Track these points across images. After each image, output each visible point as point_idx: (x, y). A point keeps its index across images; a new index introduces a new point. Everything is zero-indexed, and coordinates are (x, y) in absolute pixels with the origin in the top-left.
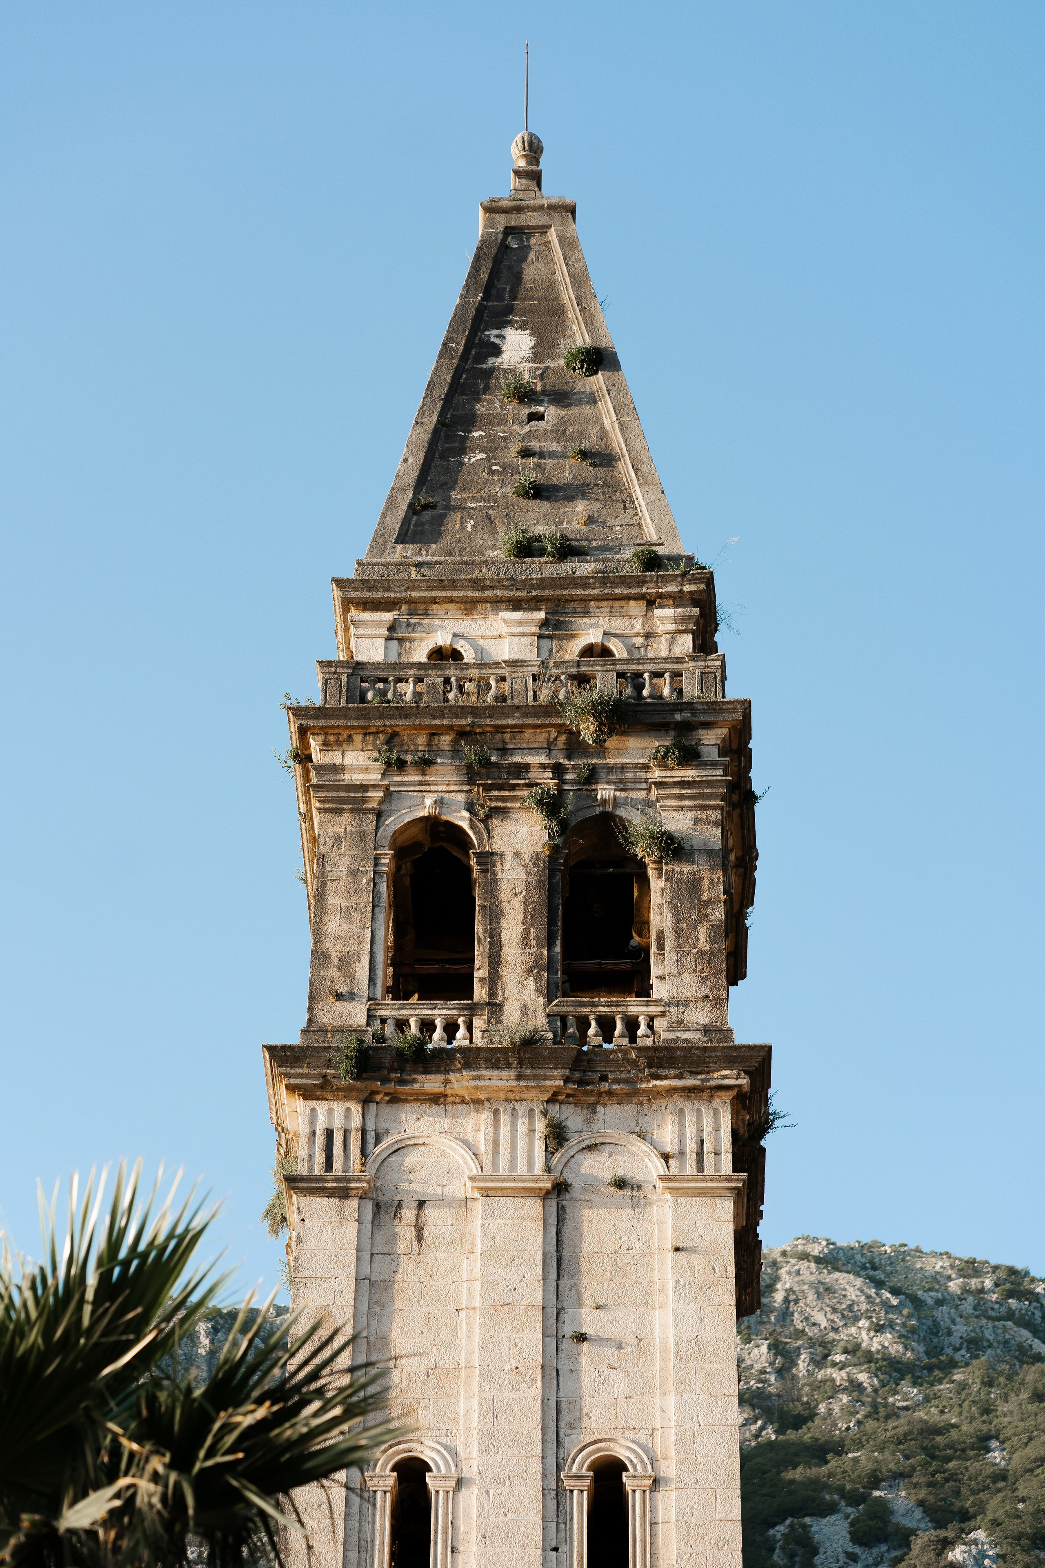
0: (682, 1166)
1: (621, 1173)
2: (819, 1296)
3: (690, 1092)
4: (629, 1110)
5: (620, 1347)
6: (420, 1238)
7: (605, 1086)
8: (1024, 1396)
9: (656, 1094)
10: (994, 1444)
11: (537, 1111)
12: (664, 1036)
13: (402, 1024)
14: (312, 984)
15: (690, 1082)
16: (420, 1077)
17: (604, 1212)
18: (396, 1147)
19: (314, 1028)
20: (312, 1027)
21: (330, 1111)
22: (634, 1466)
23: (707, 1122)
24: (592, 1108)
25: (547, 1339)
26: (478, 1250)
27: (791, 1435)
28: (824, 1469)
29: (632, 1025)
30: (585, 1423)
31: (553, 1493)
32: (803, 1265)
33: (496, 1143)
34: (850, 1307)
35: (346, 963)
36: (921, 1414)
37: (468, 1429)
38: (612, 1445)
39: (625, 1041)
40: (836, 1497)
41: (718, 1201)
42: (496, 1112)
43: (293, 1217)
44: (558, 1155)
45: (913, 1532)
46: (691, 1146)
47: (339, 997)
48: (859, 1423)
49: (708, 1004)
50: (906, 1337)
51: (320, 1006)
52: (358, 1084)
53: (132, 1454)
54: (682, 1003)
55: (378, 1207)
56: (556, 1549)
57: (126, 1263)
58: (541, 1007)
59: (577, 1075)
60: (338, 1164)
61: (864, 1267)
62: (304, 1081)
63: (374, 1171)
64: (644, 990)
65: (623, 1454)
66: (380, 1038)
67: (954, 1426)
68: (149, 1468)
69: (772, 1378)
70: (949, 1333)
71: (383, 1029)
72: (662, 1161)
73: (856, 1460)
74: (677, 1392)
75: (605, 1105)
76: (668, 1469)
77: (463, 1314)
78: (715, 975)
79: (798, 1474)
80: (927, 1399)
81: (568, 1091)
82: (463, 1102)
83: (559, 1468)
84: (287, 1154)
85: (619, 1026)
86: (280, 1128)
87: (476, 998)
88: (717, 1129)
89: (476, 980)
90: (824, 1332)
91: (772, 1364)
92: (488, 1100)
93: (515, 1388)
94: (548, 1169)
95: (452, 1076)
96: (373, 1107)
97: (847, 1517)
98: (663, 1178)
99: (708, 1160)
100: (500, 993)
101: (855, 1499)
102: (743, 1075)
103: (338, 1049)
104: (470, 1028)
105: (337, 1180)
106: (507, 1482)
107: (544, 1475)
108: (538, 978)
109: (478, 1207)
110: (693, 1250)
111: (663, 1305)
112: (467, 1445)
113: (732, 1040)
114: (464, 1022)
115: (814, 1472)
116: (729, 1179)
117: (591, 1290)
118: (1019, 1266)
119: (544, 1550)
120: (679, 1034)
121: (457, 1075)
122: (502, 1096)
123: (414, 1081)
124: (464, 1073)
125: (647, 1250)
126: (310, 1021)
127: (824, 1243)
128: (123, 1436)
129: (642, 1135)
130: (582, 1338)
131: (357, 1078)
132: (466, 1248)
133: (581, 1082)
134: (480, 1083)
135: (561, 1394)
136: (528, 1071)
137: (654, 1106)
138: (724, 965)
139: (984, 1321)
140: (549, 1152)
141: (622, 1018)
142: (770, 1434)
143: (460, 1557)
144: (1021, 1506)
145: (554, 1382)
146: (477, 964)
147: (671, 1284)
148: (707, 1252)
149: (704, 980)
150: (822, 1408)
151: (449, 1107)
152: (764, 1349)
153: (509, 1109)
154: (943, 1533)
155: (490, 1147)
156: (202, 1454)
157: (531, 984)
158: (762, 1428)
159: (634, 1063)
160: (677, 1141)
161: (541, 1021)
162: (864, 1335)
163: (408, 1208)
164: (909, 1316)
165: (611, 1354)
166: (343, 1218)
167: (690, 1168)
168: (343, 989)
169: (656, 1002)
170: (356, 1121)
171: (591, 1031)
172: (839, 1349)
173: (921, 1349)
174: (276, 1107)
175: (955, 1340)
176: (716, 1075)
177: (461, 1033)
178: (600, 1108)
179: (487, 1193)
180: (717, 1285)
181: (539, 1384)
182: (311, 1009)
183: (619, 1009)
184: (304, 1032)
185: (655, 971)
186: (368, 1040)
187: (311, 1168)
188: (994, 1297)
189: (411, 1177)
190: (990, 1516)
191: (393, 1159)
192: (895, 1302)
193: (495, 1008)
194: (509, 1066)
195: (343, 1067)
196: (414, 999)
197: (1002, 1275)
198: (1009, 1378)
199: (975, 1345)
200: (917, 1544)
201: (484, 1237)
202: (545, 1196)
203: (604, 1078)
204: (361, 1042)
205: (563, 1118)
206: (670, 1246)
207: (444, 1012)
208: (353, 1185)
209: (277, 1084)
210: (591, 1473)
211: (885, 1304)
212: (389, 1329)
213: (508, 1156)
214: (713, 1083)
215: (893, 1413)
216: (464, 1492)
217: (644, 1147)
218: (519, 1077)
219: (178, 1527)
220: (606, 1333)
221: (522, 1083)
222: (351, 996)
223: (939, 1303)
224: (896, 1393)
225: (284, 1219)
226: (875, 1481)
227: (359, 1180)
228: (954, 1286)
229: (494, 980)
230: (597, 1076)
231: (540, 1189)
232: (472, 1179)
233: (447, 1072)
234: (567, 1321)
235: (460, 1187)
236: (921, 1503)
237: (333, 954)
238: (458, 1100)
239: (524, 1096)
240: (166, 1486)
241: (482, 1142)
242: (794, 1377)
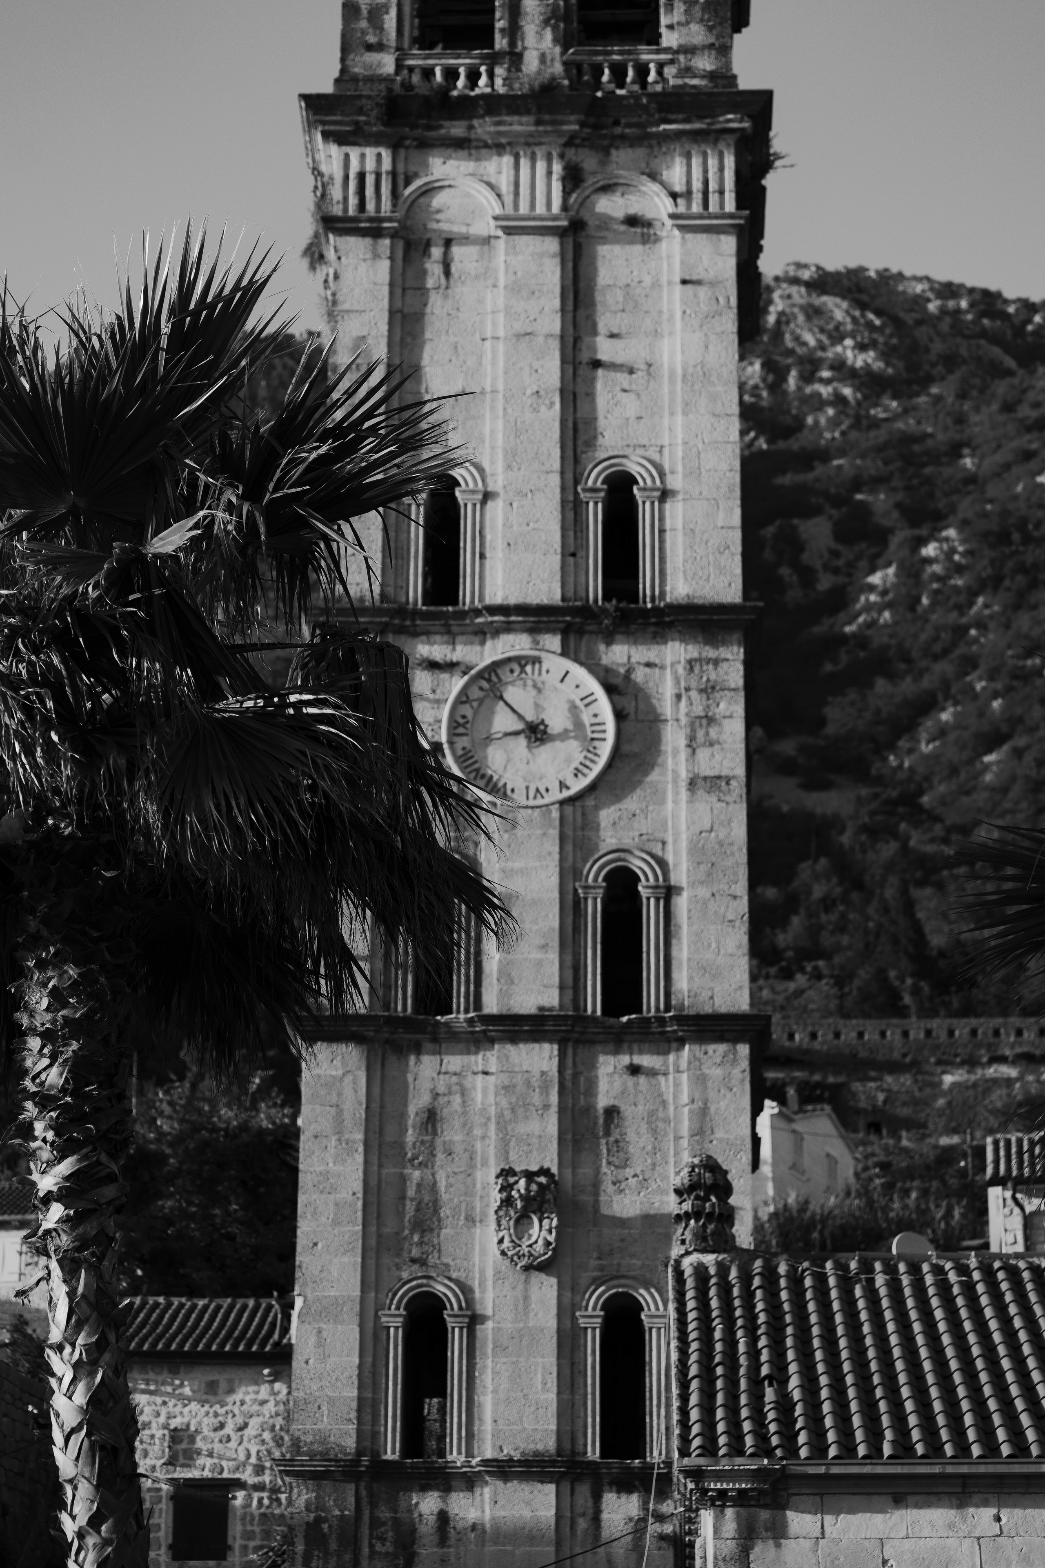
0: (689, 205)
1: (632, 211)
2: (809, 318)
3: (697, 136)
4: (640, 153)
5: (631, 371)
6: (447, 273)
7: (618, 130)
8: (995, 407)
9: (667, 137)
10: (966, 451)
11: (555, 154)
12: (672, 82)
13: (428, 73)
14: (343, 36)
15: (697, 126)
16: (446, 123)
17: (617, 249)
18: (424, 189)
19: (346, 77)
20: (345, 77)
21: (363, 156)
22: (644, 480)
23: (712, 163)
24: (606, 151)
25: (566, 366)
26: (502, 283)
27: (781, 445)
28: (811, 476)
29: (642, 71)
30: (600, 441)
31: (571, 505)
32: (794, 290)
33: (517, 184)
34: (837, 328)
35: (376, 15)
36: (900, 425)
37: (493, 448)
38: (624, 461)
39: (636, 88)
40: (821, 500)
41: (723, 237)
42: (517, 157)
43: (331, 255)
44: (574, 196)
45: (890, 531)
46: (697, 185)
47: (370, 48)
48: (843, 433)
49: (713, 52)
50: (886, 355)
51: (352, 56)
52: (389, 130)
53: (207, 486)
54: (688, 50)
55: (409, 246)
56: (573, 555)
57: (196, 313)
58: (558, 57)
59: (592, 120)
60: (370, 206)
61: (849, 291)
62: (337, 128)
63: (403, 212)
64: (654, 39)
65: (634, 468)
66: (407, 86)
67: (931, 436)
68: (224, 499)
69: (765, 394)
70: (927, 350)
71: (410, 77)
72: (671, 200)
73: (840, 467)
74: (685, 413)
75: (617, 148)
76: (674, 482)
77: (488, 344)
78: (721, 24)
79: (787, 479)
80: (906, 411)
81: (584, 135)
82: (486, 146)
83: (576, 482)
84: (323, 195)
85: (631, 73)
86: (316, 171)
87: (497, 47)
88: (721, 169)
89: (497, 31)
90: (812, 351)
91: (764, 380)
92: (510, 144)
93: (536, 410)
94: (565, 208)
95: (475, 122)
96: (402, 152)
97: (830, 517)
98: (672, 216)
99: (713, 199)
100: (519, 43)
101: (838, 501)
102: (746, 118)
103: (369, 97)
104: (491, 75)
105: (371, 220)
106: (529, 495)
107: (563, 489)
108: (555, 29)
109: (502, 244)
110: (698, 283)
111: (671, 333)
112: (492, 462)
113: (736, 86)
114: (487, 71)
115: (801, 478)
116: (731, 216)
117: (605, 322)
118: (993, 287)
119: (563, 555)
120: (687, 81)
121: (481, 121)
122: (522, 140)
123: (441, 127)
124: (487, 119)
125: (656, 285)
126: (343, 71)
127: (813, 269)
128: (199, 471)
129: (653, 176)
130: (597, 364)
131: (386, 125)
132: (490, 282)
133: (596, 127)
134: (502, 128)
135: (579, 415)
136: (547, 117)
137: (664, 149)
138: (729, 15)
139: (959, 340)
140: (566, 193)
141: (634, 67)
142: (762, 444)
143: (488, 563)
144: (989, 507)
145: (571, 404)
146: (498, 15)
147: (678, 314)
148: (713, 284)
149: (710, 29)
150: (810, 420)
151: (473, 152)
152: (757, 366)
153: (529, 152)
154: (917, 532)
155: (512, 188)
156: (271, 487)
157: (548, 34)
158: (756, 438)
159: (645, 108)
160: (684, 180)
161: (558, 68)
162: (849, 354)
163: (436, 245)
164: (891, 336)
165: (622, 378)
166: (376, 256)
167: (696, 208)
168: (372, 39)
169: (667, 50)
170: (387, 164)
171: (605, 78)
172: (826, 365)
173: (901, 365)
174: (311, 151)
175: (933, 357)
176: (721, 119)
177: (483, 81)
178: (614, 152)
179: (509, 231)
180: (720, 315)
181: (558, 406)
182: (343, 60)
183: (631, 57)
184: (337, 81)
185: (664, 20)
186: (397, 87)
187: (346, 209)
188: (970, 317)
189: (439, 216)
190: (961, 515)
191: (422, 200)
192: (878, 322)
193: (515, 58)
194: (528, 112)
195: (374, 113)
196: (438, 50)
197: (977, 296)
198: (982, 391)
199: (951, 361)
200: (895, 541)
201: (507, 271)
202: (561, 233)
203: (617, 123)
204: (390, 90)
205: (579, 159)
206: (677, 279)
207: (468, 61)
208: (386, 225)
209: (313, 131)
210: (605, 487)
211: (870, 325)
212: (420, 358)
213: (528, 198)
214: (718, 126)
215: (875, 424)
216: (490, 504)
217: (655, 187)
218: (538, 123)
219: (250, 551)
220: (619, 360)
221: (541, 128)
222: (380, 47)
223: (919, 323)
224: (876, 405)
225: (322, 257)
226: (857, 484)
227: (390, 220)
228: (933, 307)
229: (514, 31)
230: (610, 121)
231: (558, 227)
232: (496, 218)
233: (471, 118)
234: (584, 348)
235: (486, 226)
236: (898, 505)
237: (363, 7)
238: (481, 144)
239: (543, 140)
240: (240, 516)
241: (505, 183)
242: (785, 393)
